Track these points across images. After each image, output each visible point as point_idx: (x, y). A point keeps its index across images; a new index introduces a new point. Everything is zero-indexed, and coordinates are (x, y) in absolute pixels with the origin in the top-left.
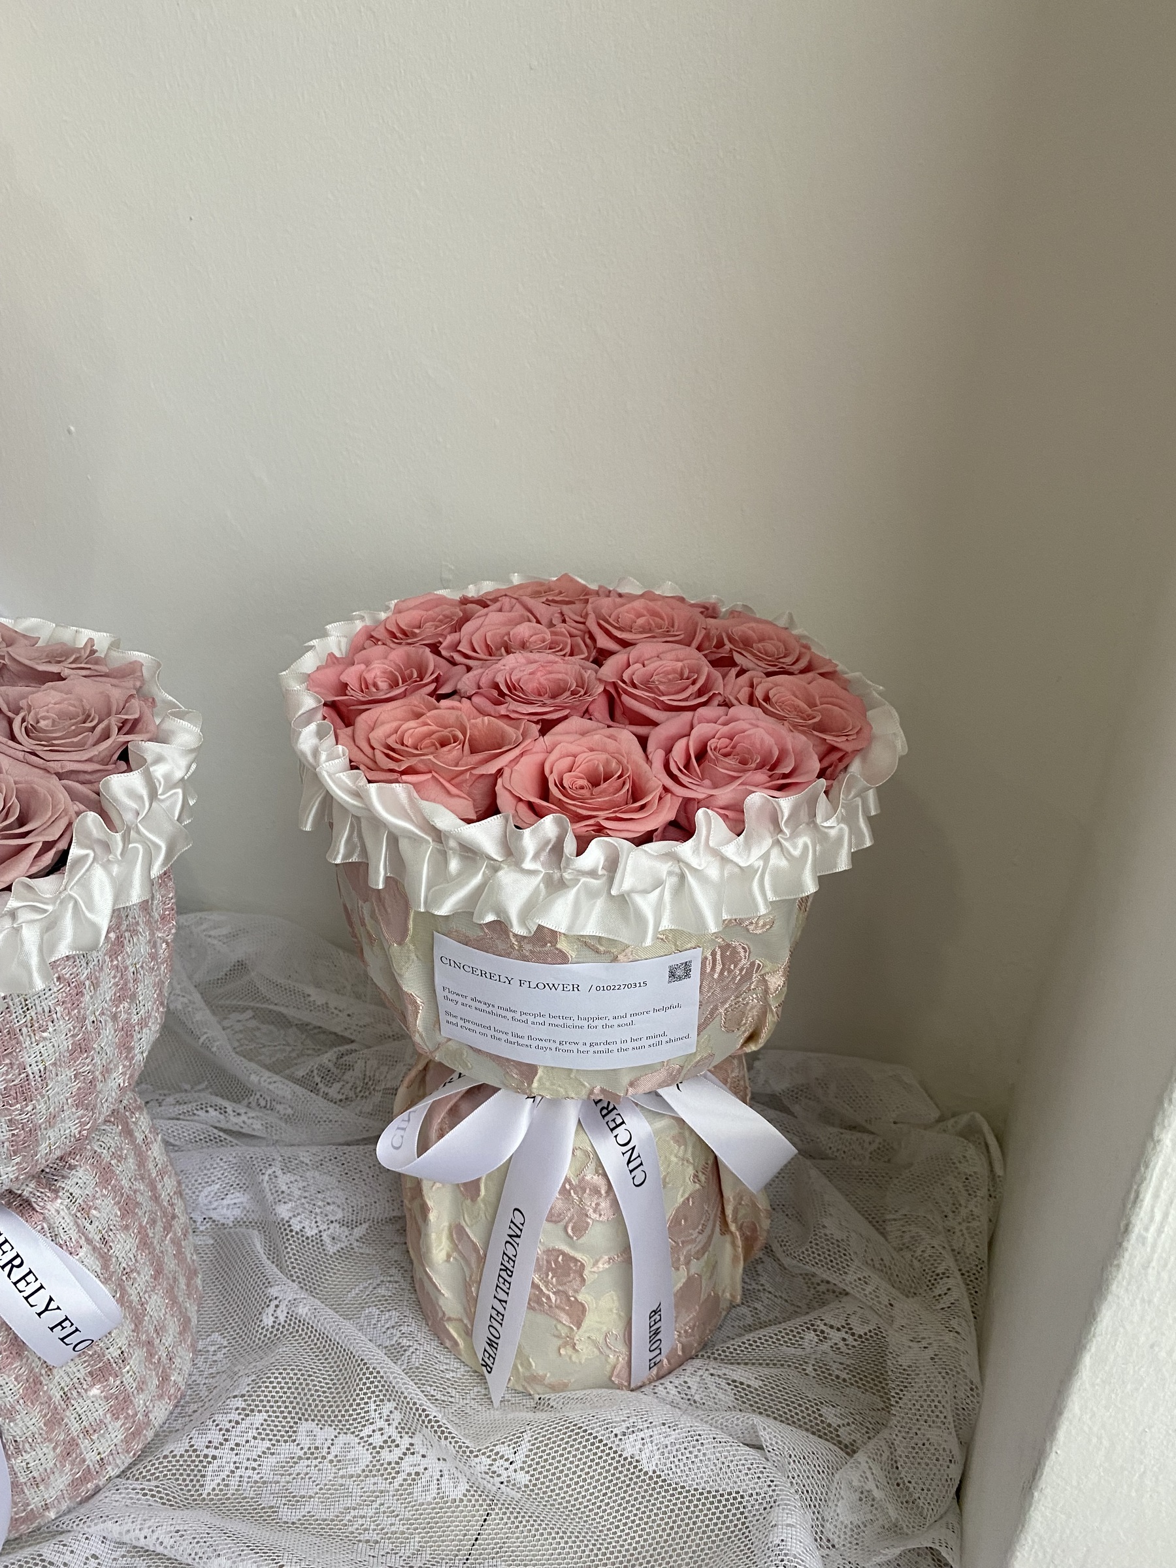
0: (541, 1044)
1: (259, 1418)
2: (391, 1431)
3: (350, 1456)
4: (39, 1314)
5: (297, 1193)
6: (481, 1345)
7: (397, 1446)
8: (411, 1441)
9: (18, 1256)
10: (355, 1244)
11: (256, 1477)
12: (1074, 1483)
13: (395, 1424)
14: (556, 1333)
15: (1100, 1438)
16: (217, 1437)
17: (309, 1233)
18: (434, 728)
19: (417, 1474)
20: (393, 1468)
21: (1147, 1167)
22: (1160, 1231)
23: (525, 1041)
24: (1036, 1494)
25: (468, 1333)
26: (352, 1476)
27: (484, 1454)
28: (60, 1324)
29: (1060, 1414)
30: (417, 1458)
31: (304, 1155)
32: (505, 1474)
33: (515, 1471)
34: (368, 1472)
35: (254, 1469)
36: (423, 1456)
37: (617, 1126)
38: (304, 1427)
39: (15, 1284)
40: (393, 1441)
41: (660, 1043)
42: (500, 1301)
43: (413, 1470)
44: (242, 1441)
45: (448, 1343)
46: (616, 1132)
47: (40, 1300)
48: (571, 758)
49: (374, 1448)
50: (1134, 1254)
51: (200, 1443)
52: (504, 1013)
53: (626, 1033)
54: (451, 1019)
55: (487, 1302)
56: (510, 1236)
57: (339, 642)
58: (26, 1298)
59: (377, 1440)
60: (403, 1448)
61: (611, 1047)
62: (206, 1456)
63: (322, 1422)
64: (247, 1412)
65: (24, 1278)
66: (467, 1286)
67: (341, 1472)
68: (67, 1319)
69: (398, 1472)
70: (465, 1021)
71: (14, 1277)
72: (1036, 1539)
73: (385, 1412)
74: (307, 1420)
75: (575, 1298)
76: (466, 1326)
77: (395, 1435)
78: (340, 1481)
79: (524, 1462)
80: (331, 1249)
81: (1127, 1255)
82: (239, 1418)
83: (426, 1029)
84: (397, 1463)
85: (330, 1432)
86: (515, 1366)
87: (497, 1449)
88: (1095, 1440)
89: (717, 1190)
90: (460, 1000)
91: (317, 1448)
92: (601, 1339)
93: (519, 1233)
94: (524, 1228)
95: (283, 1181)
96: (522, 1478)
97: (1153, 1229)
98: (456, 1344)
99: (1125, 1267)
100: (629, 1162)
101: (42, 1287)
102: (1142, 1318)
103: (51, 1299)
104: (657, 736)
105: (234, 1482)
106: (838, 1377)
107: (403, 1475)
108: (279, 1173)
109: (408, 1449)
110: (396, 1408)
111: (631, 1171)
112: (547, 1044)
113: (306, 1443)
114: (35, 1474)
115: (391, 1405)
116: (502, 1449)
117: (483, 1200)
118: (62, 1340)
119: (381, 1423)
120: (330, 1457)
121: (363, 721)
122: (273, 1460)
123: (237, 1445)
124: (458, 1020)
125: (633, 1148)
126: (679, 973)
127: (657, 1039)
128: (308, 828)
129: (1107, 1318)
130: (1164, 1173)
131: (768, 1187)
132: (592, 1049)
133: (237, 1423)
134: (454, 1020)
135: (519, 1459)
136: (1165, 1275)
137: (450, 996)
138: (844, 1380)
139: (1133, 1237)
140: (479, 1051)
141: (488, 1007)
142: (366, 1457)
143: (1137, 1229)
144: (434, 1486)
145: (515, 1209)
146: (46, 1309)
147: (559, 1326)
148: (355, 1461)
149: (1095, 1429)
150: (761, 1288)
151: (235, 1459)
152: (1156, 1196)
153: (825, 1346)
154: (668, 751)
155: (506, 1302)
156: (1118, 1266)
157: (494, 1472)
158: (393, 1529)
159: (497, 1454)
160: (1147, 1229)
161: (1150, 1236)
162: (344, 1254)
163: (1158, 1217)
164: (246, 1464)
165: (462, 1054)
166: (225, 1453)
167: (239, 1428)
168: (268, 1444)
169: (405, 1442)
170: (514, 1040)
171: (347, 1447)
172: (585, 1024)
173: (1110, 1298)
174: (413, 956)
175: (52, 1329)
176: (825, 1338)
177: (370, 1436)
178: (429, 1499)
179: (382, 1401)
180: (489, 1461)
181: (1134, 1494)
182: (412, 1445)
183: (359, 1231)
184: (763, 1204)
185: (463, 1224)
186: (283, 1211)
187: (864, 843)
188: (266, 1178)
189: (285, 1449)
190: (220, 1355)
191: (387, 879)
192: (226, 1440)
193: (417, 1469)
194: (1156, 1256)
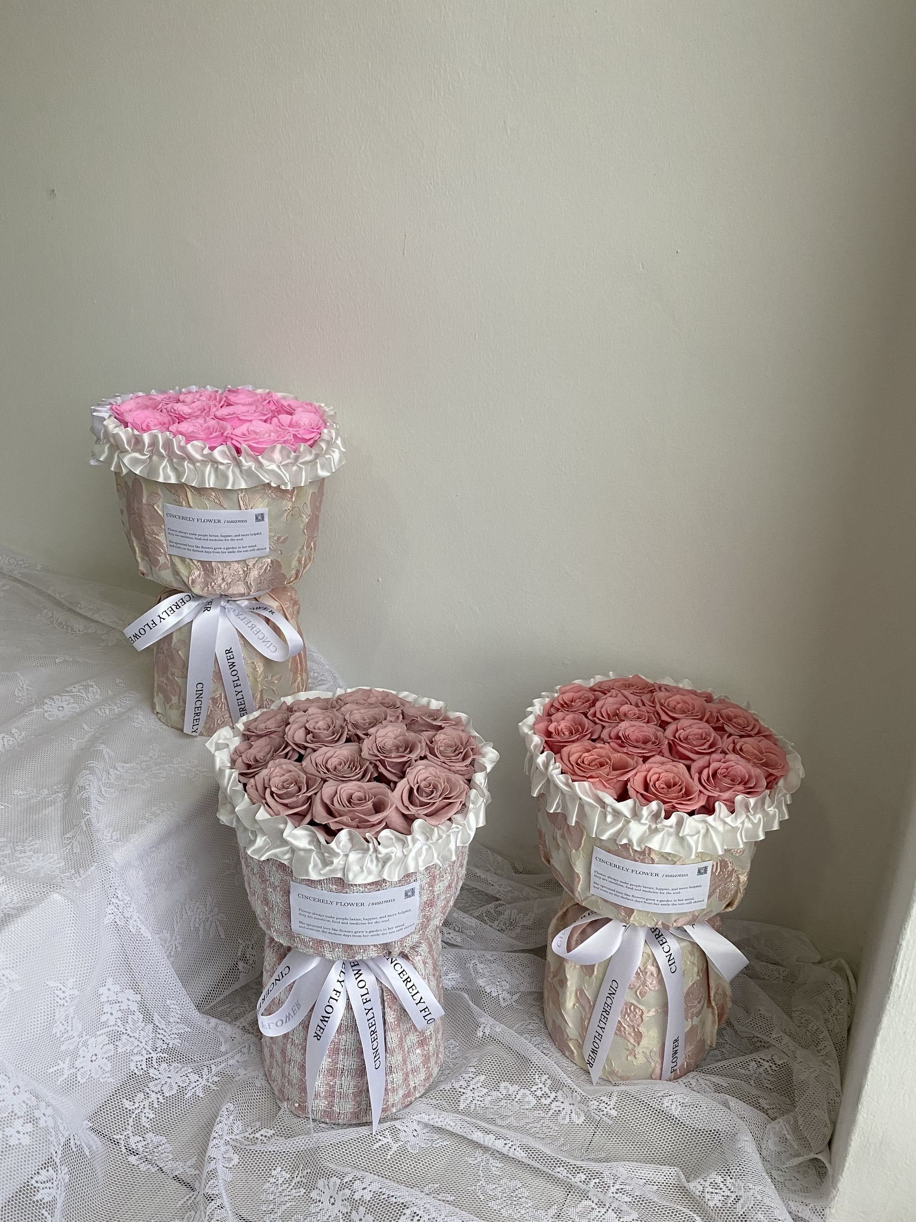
0: (638, 899)
1: (483, 1078)
2: (546, 1089)
3: (526, 1100)
4: (417, 1004)
5: (487, 974)
6: (587, 1052)
7: (549, 1097)
8: (556, 1095)
9: (409, 977)
10: (514, 1004)
11: (482, 1105)
12: (876, 1100)
13: (548, 1086)
14: (627, 1047)
15: (885, 1077)
16: (464, 1084)
17: (494, 994)
18: (596, 757)
19: (559, 1111)
20: (547, 1107)
21: (898, 955)
22: (904, 982)
23: (631, 898)
24: (860, 1106)
25: (580, 1047)
26: (527, 1109)
27: (595, 1100)
28: (424, 1009)
29: (869, 1066)
30: (558, 1104)
31: (488, 955)
32: (605, 1110)
33: (610, 1109)
34: (535, 1108)
35: (481, 1101)
36: (562, 1102)
37: (664, 943)
38: (503, 1084)
39: (408, 989)
40: (547, 1094)
41: (691, 903)
42: (601, 1028)
43: (557, 1109)
44: (475, 1087)
45: (567, 1053)
46: (663, 946)
47: (417, 997)
48: (657, 775)
49: (538, 1097)
50: (895, 992)
51: (457, 1086)
52: (622, 884)
53: (677, 897)
54: (596, 886)
55: (593, 1028)
56: (610, 994)
57: (540, 709)
58: (412, 996)
59: (539, 1093)
60: (552, 1098)
61: (669, 903)
62: (460, 1092)
63: (512, 1082)
64: (477, 1074)
65: (411, 987)
66: (582, 1020)
67: (522, 1107)
68: (427, 1008)
69: (549, 1109)
70: (603, 887)
71: (408, 986)
72: (860, 1129)
73: (543, 1080)
74: (504, 1081)
75: (638, 1030)
76: (579, 1043)
77: (548, 1092)
78: (522, 1111)
79: (615, 1105)
80: (503, 1005)
81: (892, 993)
82: (473, 1076)
83: (581, 889)
84: (549, 1105)
85: (516, 1087)
86: (604, 1066)
87: (601, 1098)
88: (883, 1078)
89: (706, 983)
90: (602, 877)
91: (509, 1095)
92: (648, 1053)
93: (614, 992)
94: (617, 990)
95: (480, 967)
96: (614, 1113)
97: (901, 981)
98: (573, 1053)
99: (891, 998)
100: (669, 961)
101: (418, 992)
102: (899, 1020)
103: (421, 998)
104: (695, 767)
105: (473, 1106)
106: (767, 1087)
107: (552, 1111)
108: (477, 963)
109: (554, 1099)
110: (549, 1078)
111: (670, 965)
112: (640, 900)
113: (504, 1092)
114: (395, 1085)
115: (546, 1076)
116: (604, 1099)
117: (596, 977)
118: (424, 1017)
119: (541, 1085)
120: (516, 1100)
121: (565, 751)
122: (489, 1098)
123: (473, 1089)
124: (600, 887)
125: (671, 954)
126: (702, 871)
127: (690, 901)
128: (535, 796)
129: (885, 1020)
130: (904, 957)
131: (732, 983)
132: (661, 903)
133: (473, 1078)
134: (597, 886)
135: (612, 1103)
136: (907, 1001)
137: (598, 875)
138: (770, 1089)
139: (894, 985)
140: (606, 901)
141: (615, 881)
142: (534, 1102)
143: (895, 982)
144: (568, 1116)
145: (614, 980)
146: (420, 1002)
147: (629, 1044)
148: (529, 1103)
149: (883, 1073)
150: (725, 1042)
151: (473, 1095)
152: (902, 967)
153: (761, 1070)
154: (700, 773)
155: (604, 1028)
156: (889, 997)
157: (600, 1109)
158: (550, 1134)
159: (601, 1100)
160: (899, 981)
161: (900, 984)
162: (509, 1007)
163: (903, 976)
164: (478, 1098)
165: (598, 902)
166: (468, 1091)
167: (474, 1081)
168: (487, 1090)
169: (553, 1095)
170: (626, 897)
171: (524, 1095)
172: (659, 891)
173: (886, 1011)
174: (581, 856)
175: (421, 1011)
176: (761, 1065)
177: (535, 1091)
178: (566, 1123)
179: (541, 1074)
180: (598, 1104)
181: (901, 1105)
182: (556, 1096)
183: (516, 997)
184: (729, 992)
185: (583, 988)
186: (481, 982)
187: (784, 817)
188: (472, 965)
189: (495, 1094)
190: (455, 1050)
191: (576, 822)
192: (469, 1086)
193: (559, 1109)
194: (903, 993)
